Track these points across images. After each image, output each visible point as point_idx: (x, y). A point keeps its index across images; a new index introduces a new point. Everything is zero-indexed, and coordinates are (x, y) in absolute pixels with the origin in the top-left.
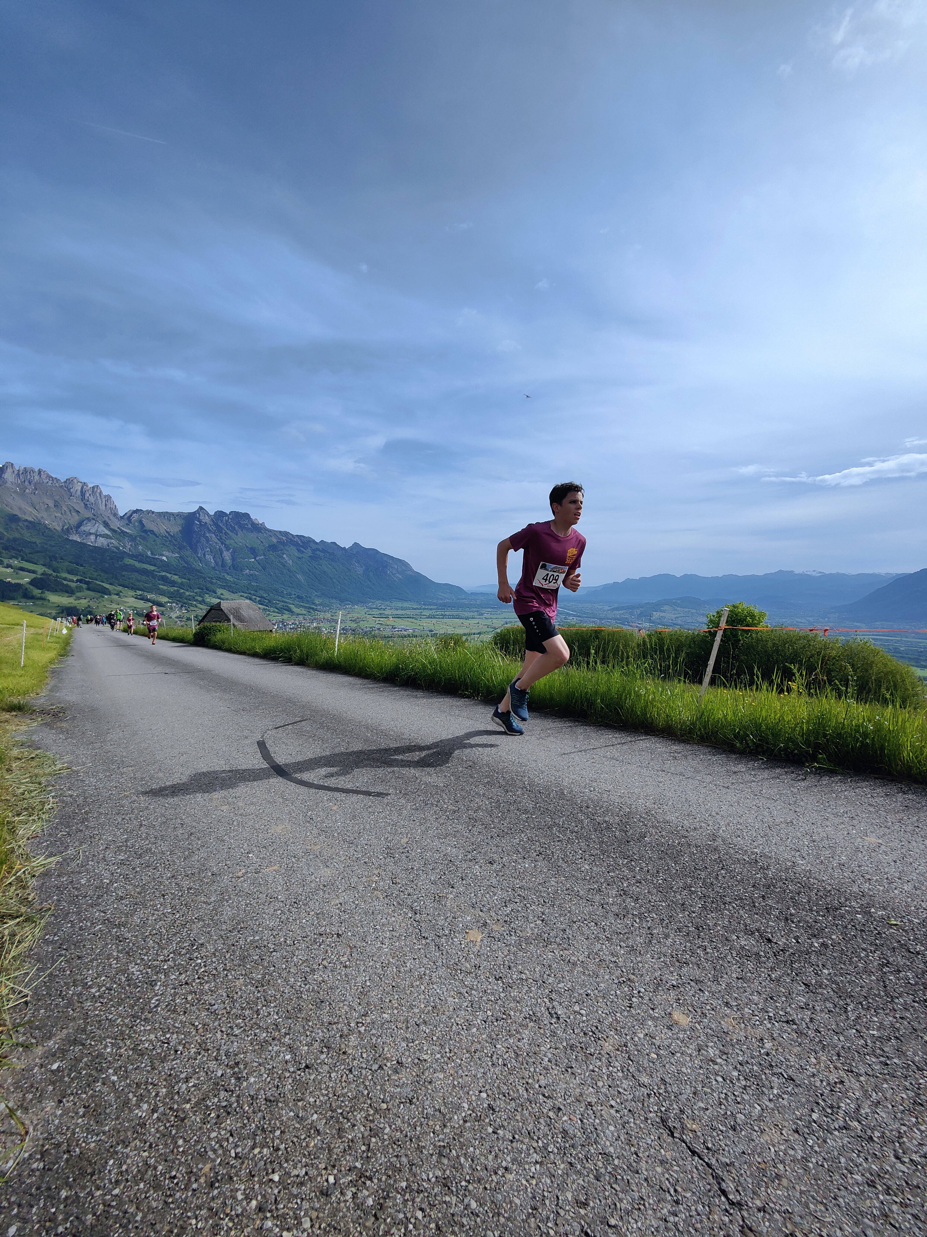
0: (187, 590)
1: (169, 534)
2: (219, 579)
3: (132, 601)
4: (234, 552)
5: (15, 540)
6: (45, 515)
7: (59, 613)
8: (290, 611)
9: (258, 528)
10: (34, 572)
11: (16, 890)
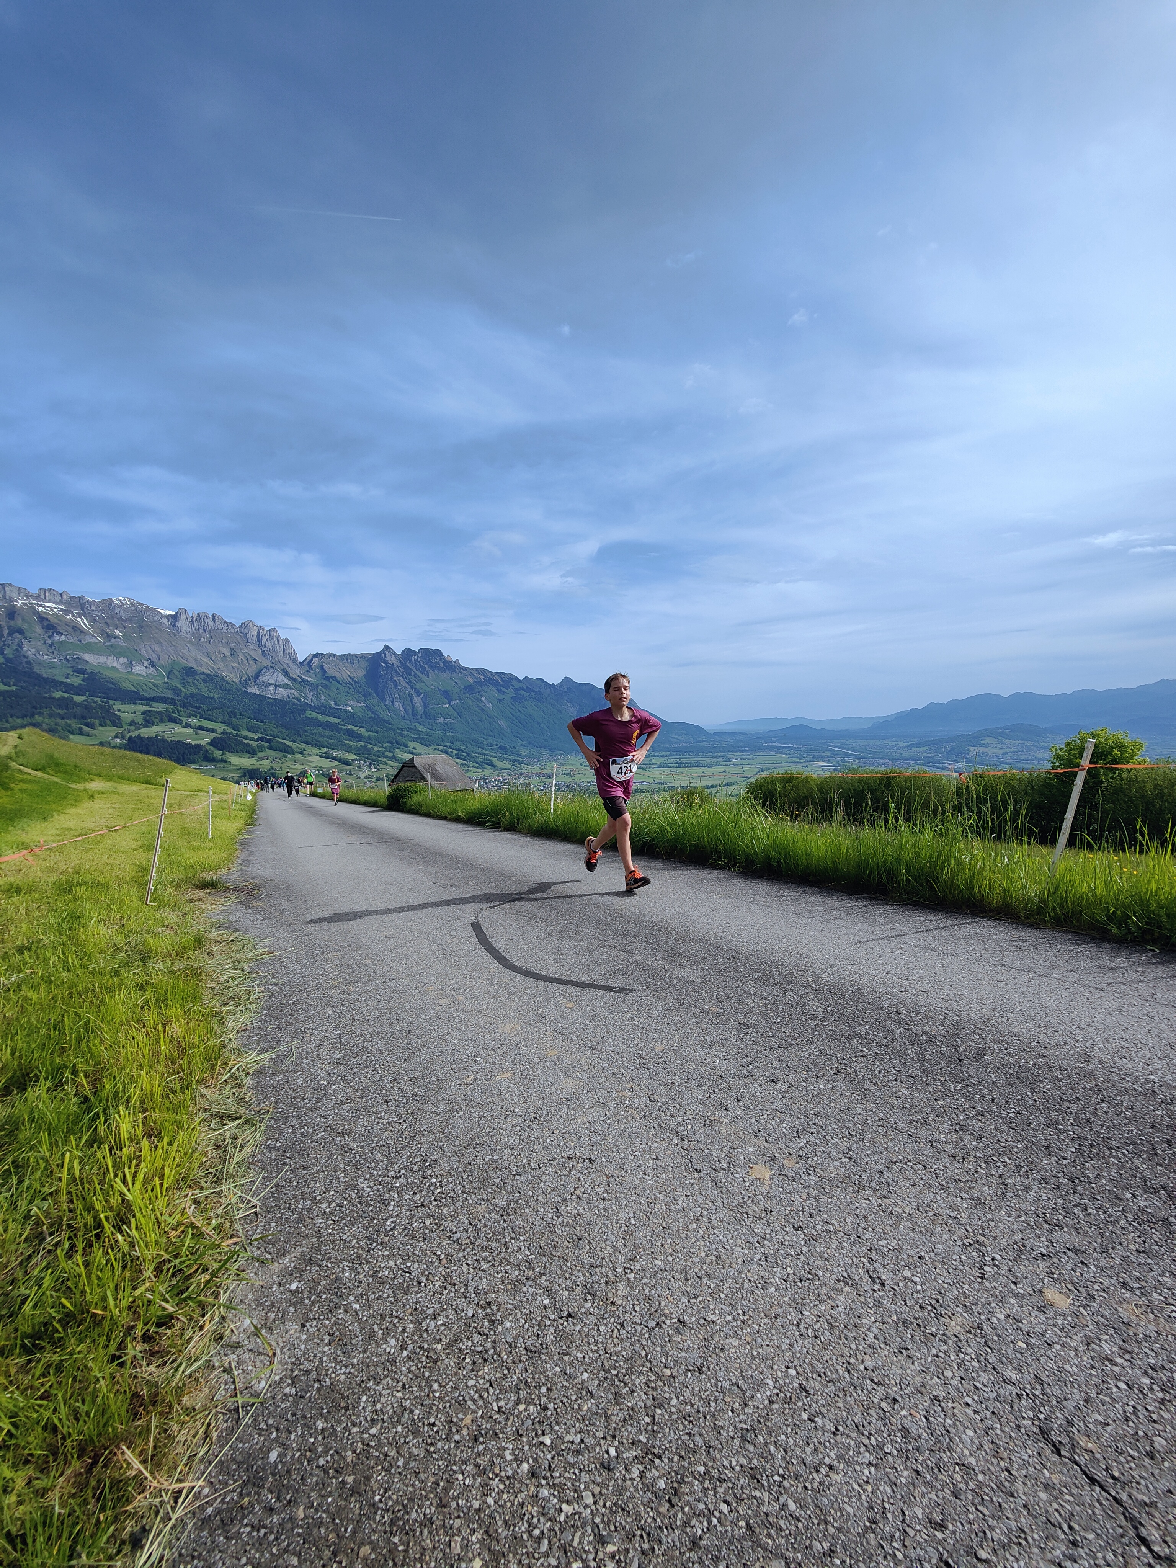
0: (376, 745)
1: (353, 680)
2: (409, 730)
3: (317, 761)
4: (425, 697)
5: (192, 695)
6: (222, 666)
7: (240, 777)
8: (492, 765)
9: (451, 667)
10: (213, 731)
11: (231, 1088)
